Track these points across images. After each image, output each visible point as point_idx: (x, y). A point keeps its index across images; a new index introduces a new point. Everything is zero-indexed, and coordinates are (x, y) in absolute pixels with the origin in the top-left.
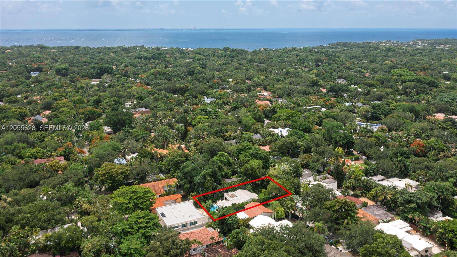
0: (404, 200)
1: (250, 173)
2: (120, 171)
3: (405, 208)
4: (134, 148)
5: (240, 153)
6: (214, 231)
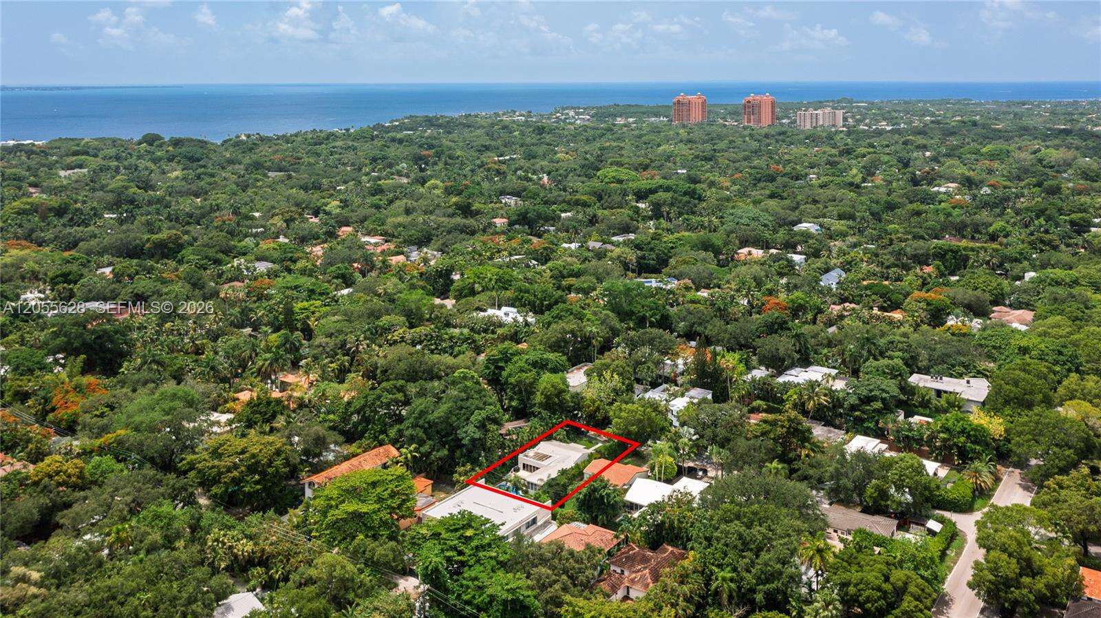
0: (860, 399)
1: (555, 402)
3: (864, 412)
5: (497, 367)
6: (586, 526)
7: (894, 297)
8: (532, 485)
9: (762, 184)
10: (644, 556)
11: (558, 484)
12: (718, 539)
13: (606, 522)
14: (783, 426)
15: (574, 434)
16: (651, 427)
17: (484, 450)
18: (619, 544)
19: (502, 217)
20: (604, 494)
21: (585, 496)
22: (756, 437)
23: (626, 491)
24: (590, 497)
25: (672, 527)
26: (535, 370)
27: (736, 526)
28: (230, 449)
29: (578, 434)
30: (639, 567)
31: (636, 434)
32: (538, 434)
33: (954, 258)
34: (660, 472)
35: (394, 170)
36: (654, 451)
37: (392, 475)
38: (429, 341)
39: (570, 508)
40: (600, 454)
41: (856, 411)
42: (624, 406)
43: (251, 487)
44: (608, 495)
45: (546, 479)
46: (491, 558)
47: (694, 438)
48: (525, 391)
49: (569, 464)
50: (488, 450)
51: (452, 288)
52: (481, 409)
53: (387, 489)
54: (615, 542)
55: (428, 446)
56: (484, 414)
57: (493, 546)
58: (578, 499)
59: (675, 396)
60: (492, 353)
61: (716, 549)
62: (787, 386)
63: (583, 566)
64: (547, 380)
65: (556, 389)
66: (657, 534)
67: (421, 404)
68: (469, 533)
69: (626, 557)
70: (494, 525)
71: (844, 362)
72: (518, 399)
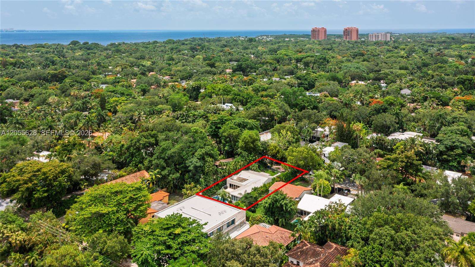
0: (446, 147)
1: (251, 147)
2: (59, 170)
3: (449, 156)
4: (39, 144)
5: (216, 127)
6: (270, 226)
7: (443, 100)
8: (234, 197)
9: (358, 57)
10: (315, 251)
11: (251, 197)
12: (374, 240)
13: (284, 224)
14: (402, 162)
15: (263, 167)
16: (313, 163)
17: (204, 174)
18: (295, 241)
19: (230, 69)
20: (283, 204)
21: (270, 205)
22: (384, 168)
23: (298, 202)
24: (273, 205)
25: (334, 229)
26: (239, 129)
27: (387, 230)
28: (29, 168)
29: (266, 168)
30: (312, 260)
31: (303, 166)
32: (240, 166)
33: (470, 83)
34: (320, 191)
35: (181, 53)
36: (316, 176)
37: (132, 187)
38: (182, 117)
39: (259, 213)
40: (280, 179)
41: (443, 155)
42: (294, 149)
43: (40, 194)
44: (286, 204)
45: (243, 193)
46: (193, 252)
47: (341, 169)
48: (233, 140)
49: (259, 185)
50: (206, 174)
51: (199, 95)
52: (202, 148)
53: (126, 197)
54: (292, 239)
55: (167, 171)
56: (203, 151)
57: (196, 241)
58: (264, 207)
59: (325, 146)
60: (214, 119)
61: (373, 248)
62: (394, 142)
63: (267, 260)
64: (246, 133)
65: (251, 138)
66: (322, 234)
67: (164, 144)
68: (178, 231)
69: (301, 252)
70: (199, 225)
71: (425, 130)
72: (229, 146)
